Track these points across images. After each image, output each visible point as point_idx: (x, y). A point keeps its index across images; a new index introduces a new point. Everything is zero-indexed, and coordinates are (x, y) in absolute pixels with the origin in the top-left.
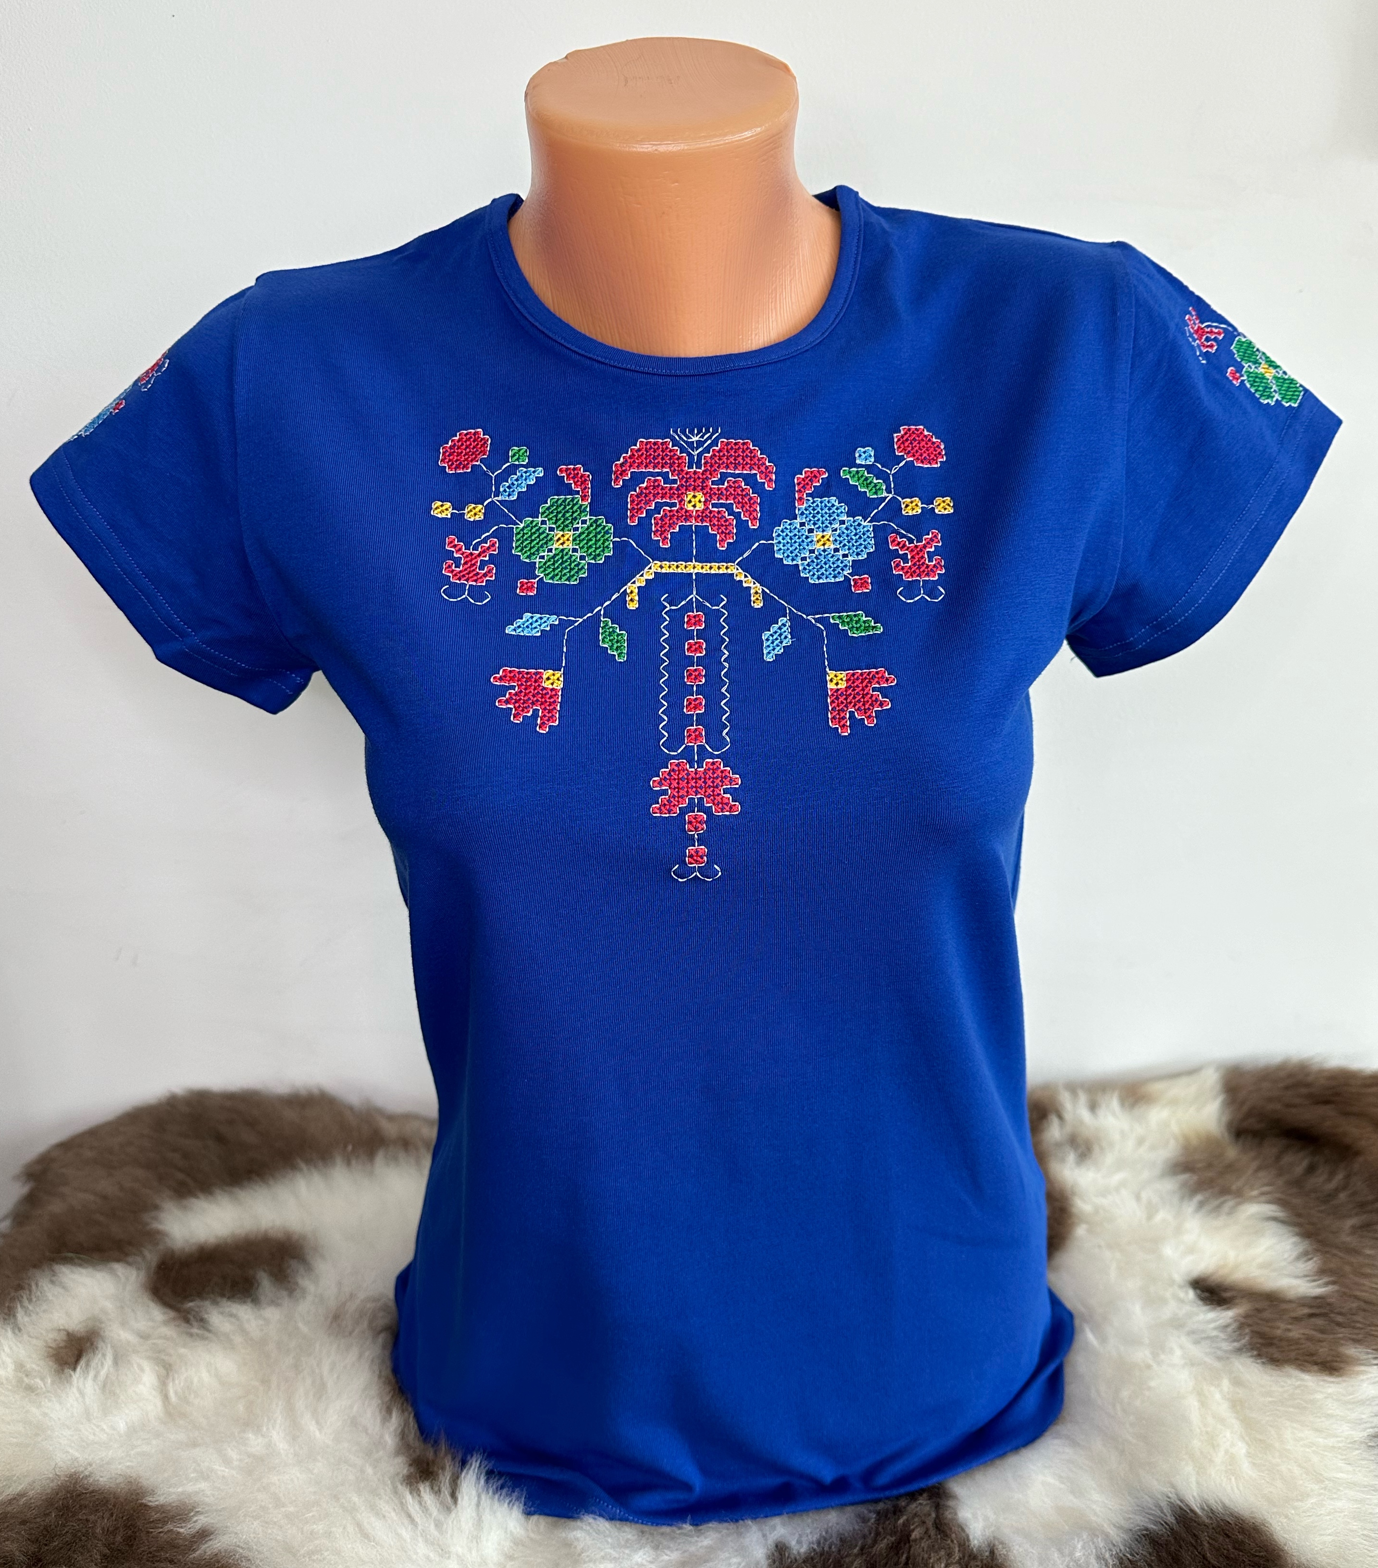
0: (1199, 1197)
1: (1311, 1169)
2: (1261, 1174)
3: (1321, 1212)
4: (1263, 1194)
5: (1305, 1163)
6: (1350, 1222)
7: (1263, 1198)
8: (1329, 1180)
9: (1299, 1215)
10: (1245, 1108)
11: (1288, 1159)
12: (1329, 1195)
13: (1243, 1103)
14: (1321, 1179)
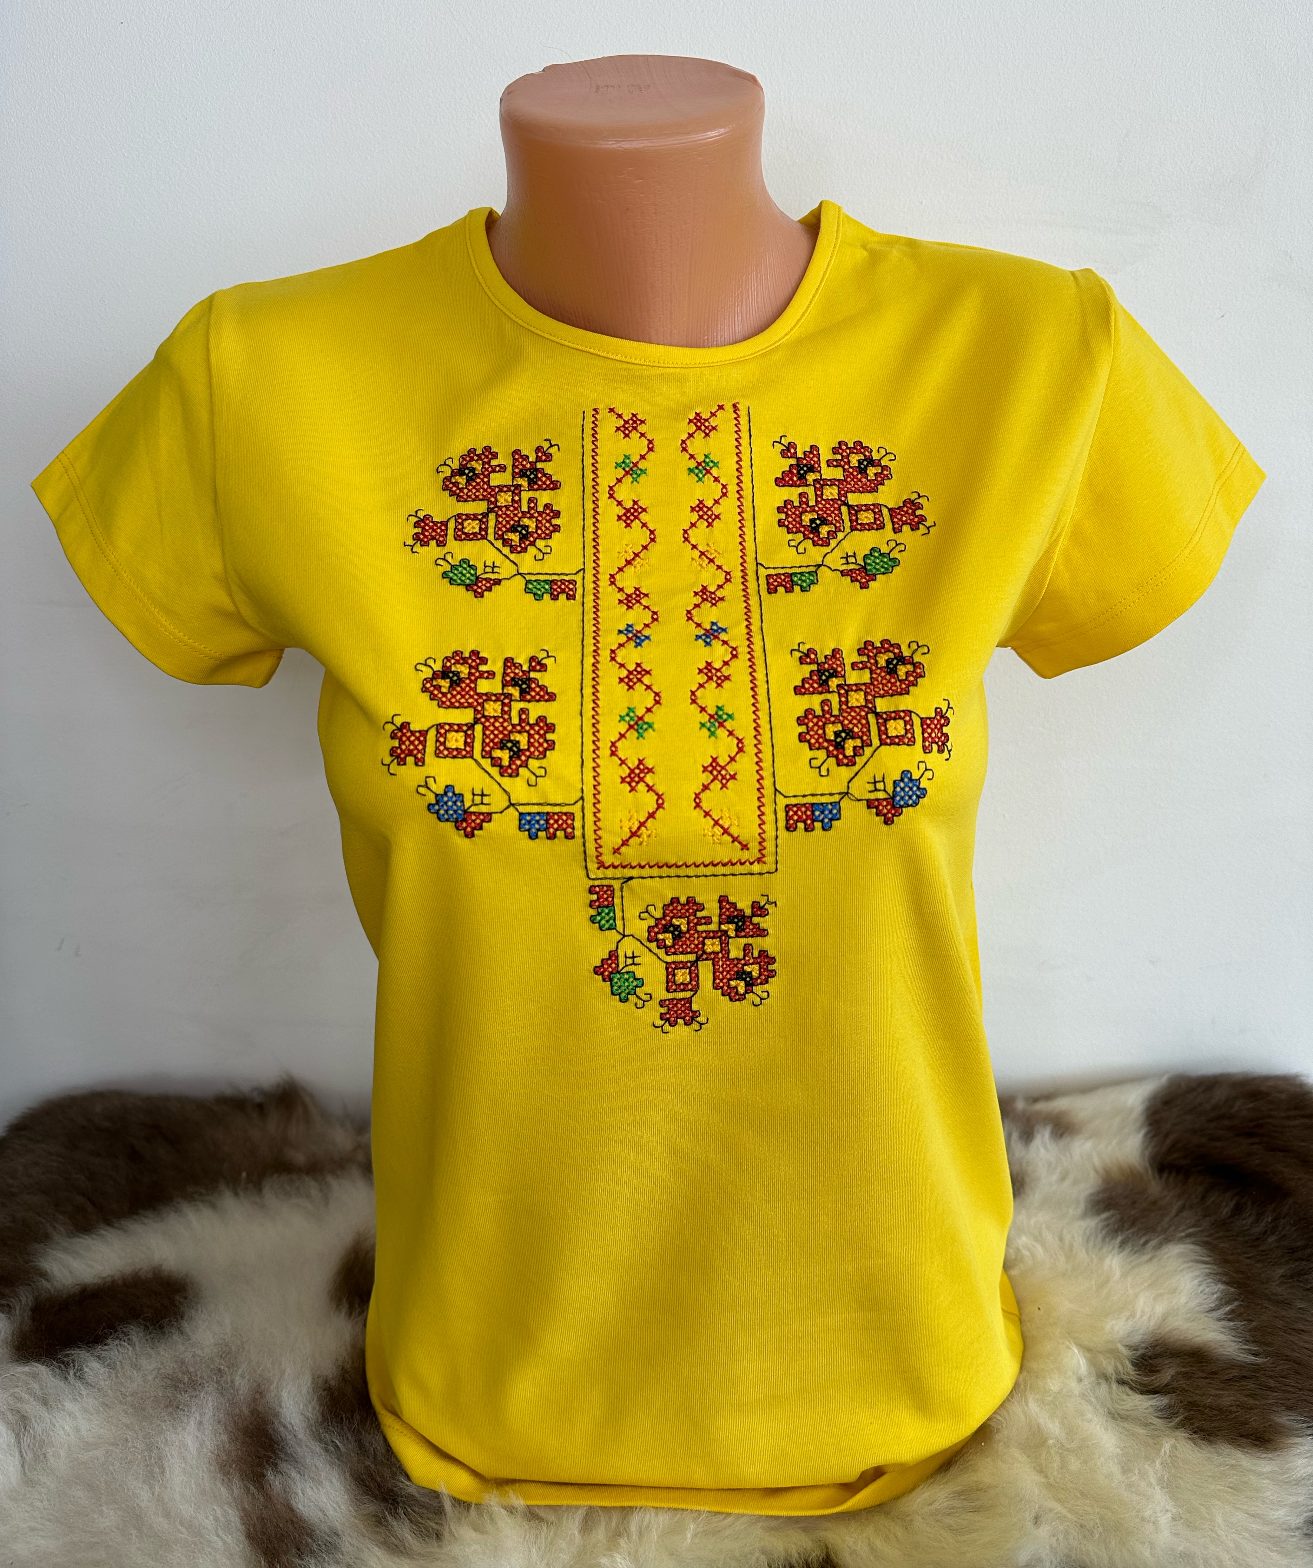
0: (1120, 1238)
1: (1238, 1210)
2: (1185, 1214)
3: (1249, 1258)
4: (1189, 1236)
5: (1232, 1204)
6: (1281, 1271)
7: (1188, 1240)
8: (1257, 1221)
9: (1226, 1261)
10: (1168, 1142)
11: (1212, 1198)
12: (1258, 1239)
13: (1166, 1136)
14: (1250, 1220)
